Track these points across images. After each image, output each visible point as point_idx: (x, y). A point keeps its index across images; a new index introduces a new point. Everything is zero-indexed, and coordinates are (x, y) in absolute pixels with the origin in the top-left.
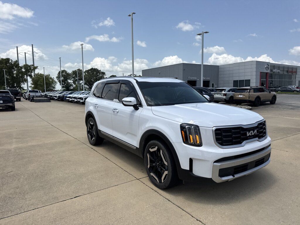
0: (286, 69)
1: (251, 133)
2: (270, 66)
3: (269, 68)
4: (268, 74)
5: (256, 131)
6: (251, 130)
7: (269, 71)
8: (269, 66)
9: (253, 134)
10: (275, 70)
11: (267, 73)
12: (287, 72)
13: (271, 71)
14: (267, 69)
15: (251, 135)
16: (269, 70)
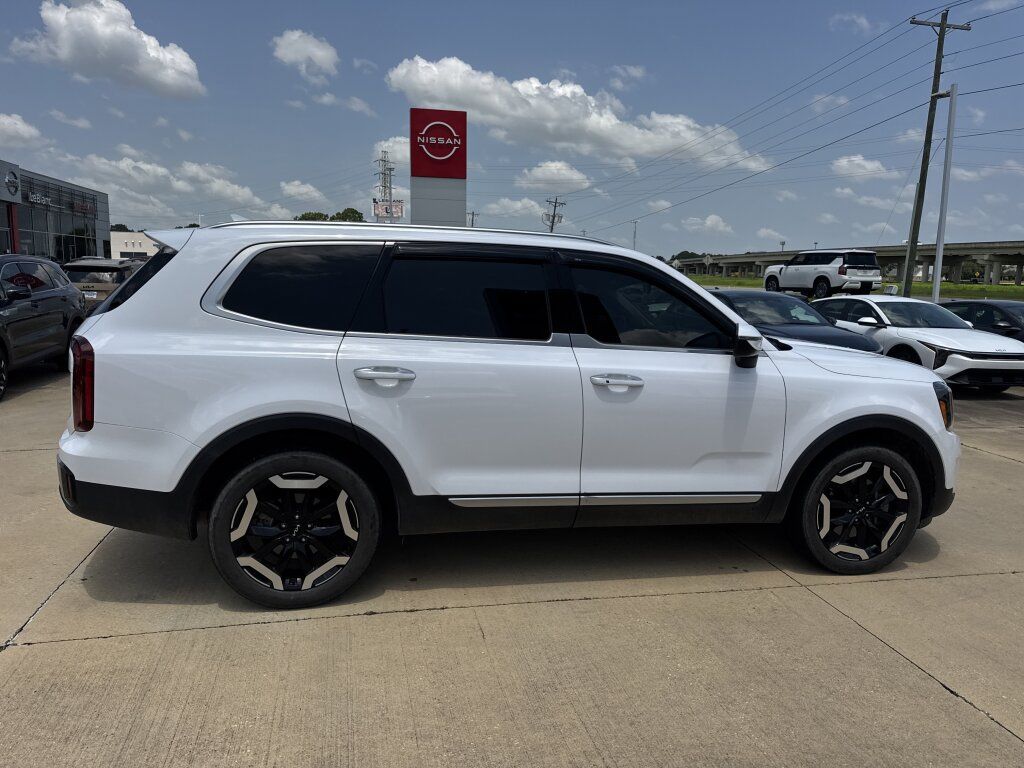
0: (66, 198)
2: (22, 180)
3: (19, 188)
4: (15, 210)
7: (18, 199)
8: (18, 181)
10: (35, 198)
11: (10, 205)
12: (71, 206)
13: (25, 197)
14: (13, 190)
16: (19, 193)
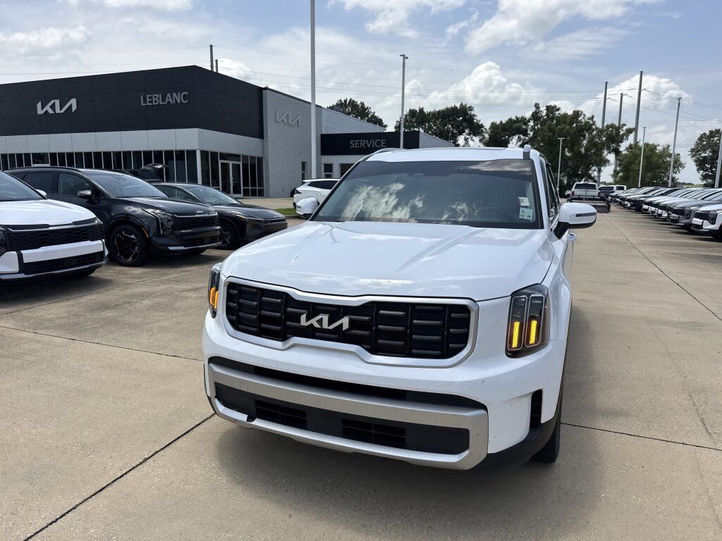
1: (320, 322)
5: (345, 322)
6: (324, 312)
9: (325, 325)
15: (317, 325)
